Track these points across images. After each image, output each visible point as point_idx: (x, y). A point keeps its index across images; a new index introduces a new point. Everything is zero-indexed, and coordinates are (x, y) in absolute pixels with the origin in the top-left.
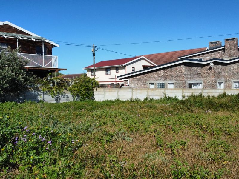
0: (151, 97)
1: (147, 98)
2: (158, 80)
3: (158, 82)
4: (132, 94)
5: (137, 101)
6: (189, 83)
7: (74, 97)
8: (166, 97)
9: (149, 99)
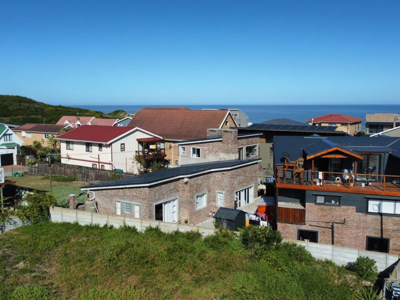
0: (111, 224)
1: (107, 224)
2: (124, 199)
3: (124, 201)
4: (92, 218)
5: (97, 227)
6: (156, 206)
7: (23, 222)
8: (125, 226)
9: (109, 226)
